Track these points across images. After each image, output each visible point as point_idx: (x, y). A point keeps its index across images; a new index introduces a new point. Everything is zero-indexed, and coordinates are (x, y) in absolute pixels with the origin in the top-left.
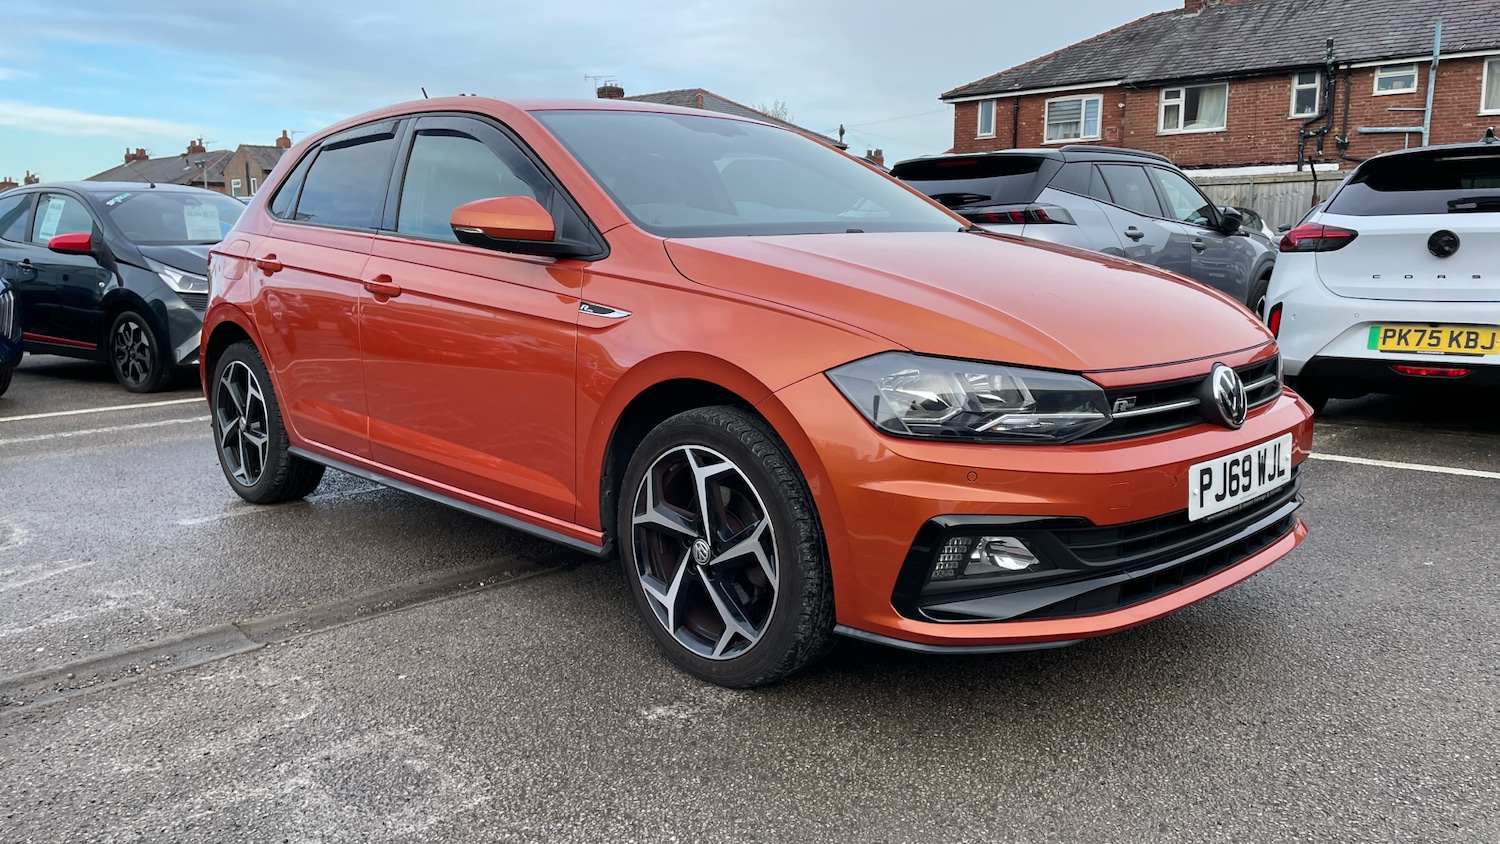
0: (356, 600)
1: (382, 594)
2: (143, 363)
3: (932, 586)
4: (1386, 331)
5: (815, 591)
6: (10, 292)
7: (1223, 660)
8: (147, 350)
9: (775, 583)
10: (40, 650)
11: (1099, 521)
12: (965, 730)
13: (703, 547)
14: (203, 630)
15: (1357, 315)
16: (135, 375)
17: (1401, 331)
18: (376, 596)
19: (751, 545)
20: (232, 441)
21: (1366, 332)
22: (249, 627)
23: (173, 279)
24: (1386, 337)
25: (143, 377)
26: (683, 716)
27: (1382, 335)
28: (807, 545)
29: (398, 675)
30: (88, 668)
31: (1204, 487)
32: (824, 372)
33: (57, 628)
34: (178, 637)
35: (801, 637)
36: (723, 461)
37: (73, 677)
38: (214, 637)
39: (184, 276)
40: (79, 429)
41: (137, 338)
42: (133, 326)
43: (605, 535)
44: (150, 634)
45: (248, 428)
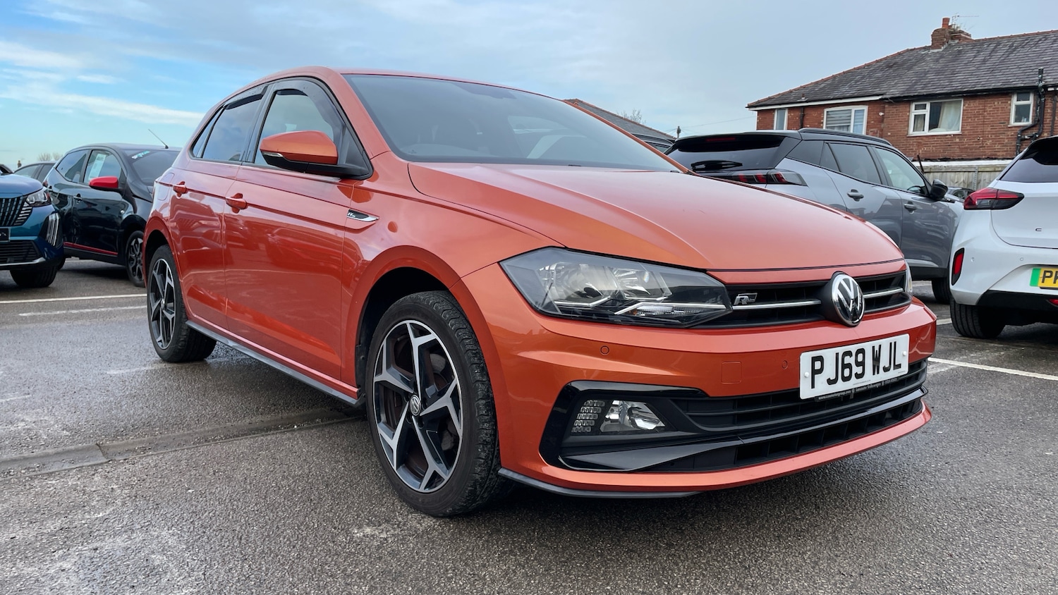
0: (196, 433)
1: (217, 429)
3: (572, 439)
4: (1045, 272)
6: (55, 214)
7: (845, 520)
9: (460, 431)
11: (712, 392)
12: (604, 563)
13: (416, 401)
14: (72, 447)
15: (1021, 259)
18: (213, 431)
19: (445, 402)
21: (1029, 273)
22: (108, 448)
24: (1045, 277)
26: (383, 536)
27: (1042, 275)
28: (484, 402)
29: (189, 489)
31: (815, 372)
32: (498, 262)
34: (52, 451)
35: (478, 477)
36: (430, 333)
38: (79, 453)
40: (86, 308)
42: (140, 241)
43: (360, 391)
44: (33, 448)
45: (165, 306)
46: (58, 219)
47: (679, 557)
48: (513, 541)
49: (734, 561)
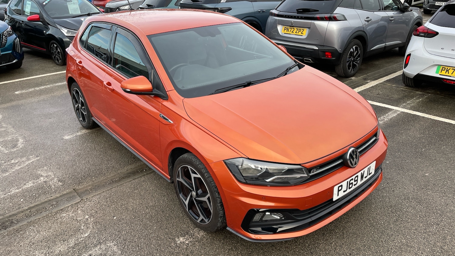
0: (108, 178)
1: (116, 175)
2: (59, 57)
3: (252, 223)
4: (443, 68)
5: (222, 215)
6: (17, 38)
8: (60, 53)
9: (212, 211)
10: (22, 200)
11: (301, 209)
13: (194, 193)
14: (65, 192)
15: (434, 62)
16: (58, 60)
17: (447, 68)
18: (114, 176)
19: (205, 199)
20: (78, 109)
21: (436, 68)
22: (78, 190)
23: (65, 31)
24: (442, 70)
25: (60, 61)
26: (187, 242)
27: (441, 69)
28: (220, 204)
29: (114, 217)
30: (34, 208)
31: (339, 191)
32: (223, 160)
33: (27, 190)
34: (58, 195)
35: (219, 226)
36: (197, 174)
37: (30, 211)
38: (68, 195)
39: (68, 31)
40: (41, 85)
41: (57, 49)
42: (55, 46)
43: (171, 178)
44: (51, 194)
45: (81, 108)
46: (18, 40)
47: (289, 248)
48: (232, 242)
49: (308, 249)
